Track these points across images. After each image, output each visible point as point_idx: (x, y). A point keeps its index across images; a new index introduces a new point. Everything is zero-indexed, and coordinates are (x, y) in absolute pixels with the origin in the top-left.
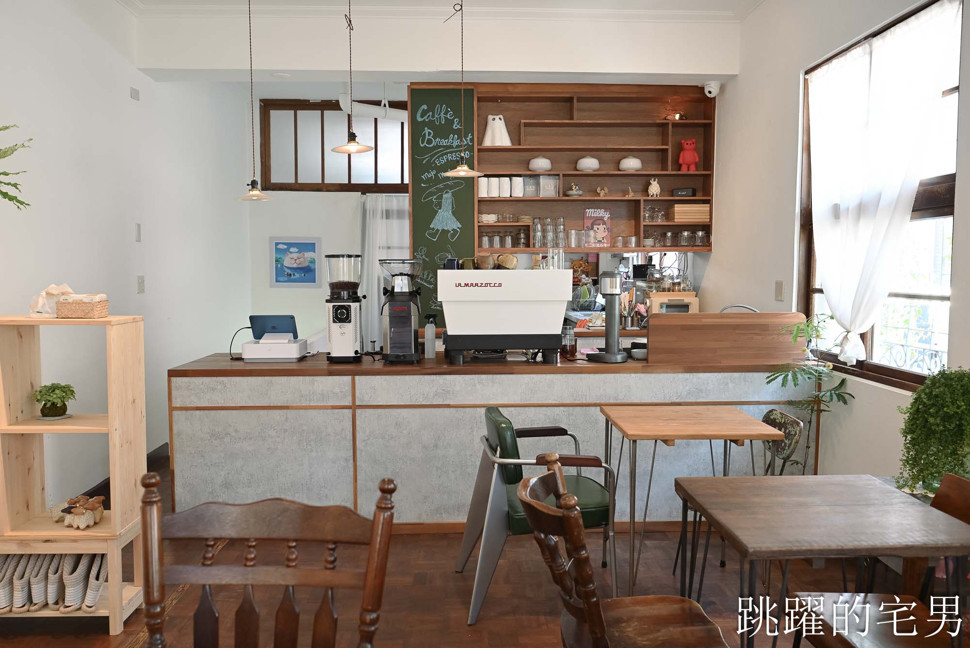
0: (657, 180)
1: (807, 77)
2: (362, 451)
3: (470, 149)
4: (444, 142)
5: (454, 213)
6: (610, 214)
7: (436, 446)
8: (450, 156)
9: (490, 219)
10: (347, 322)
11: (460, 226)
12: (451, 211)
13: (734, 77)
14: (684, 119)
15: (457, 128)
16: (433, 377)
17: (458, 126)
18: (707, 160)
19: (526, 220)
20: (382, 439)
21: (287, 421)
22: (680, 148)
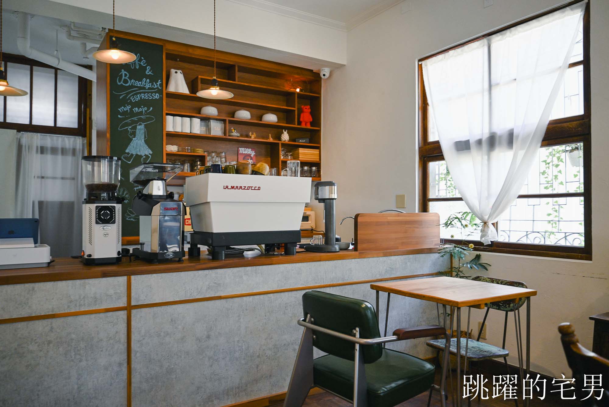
0: (287, 131)
1: (420, 63)
2: (137, 352)
3: (160, 92)
4: (138, 84)
5: (146, 142)
6: (255, 152)
7: (208, 337)
8: (143, 95)
9: (173, 148)
10: (111, 223)
11: (151, 153)
12: (143, 140)
13: (342, 66)
14: (303, 92)
15: (149, 74)
16: (206, 272)
17: (150, 73)
18: (316, 121)
19: (200, 152)
20: (158, 337)
21: (52, 332)
22: (301, 111)
